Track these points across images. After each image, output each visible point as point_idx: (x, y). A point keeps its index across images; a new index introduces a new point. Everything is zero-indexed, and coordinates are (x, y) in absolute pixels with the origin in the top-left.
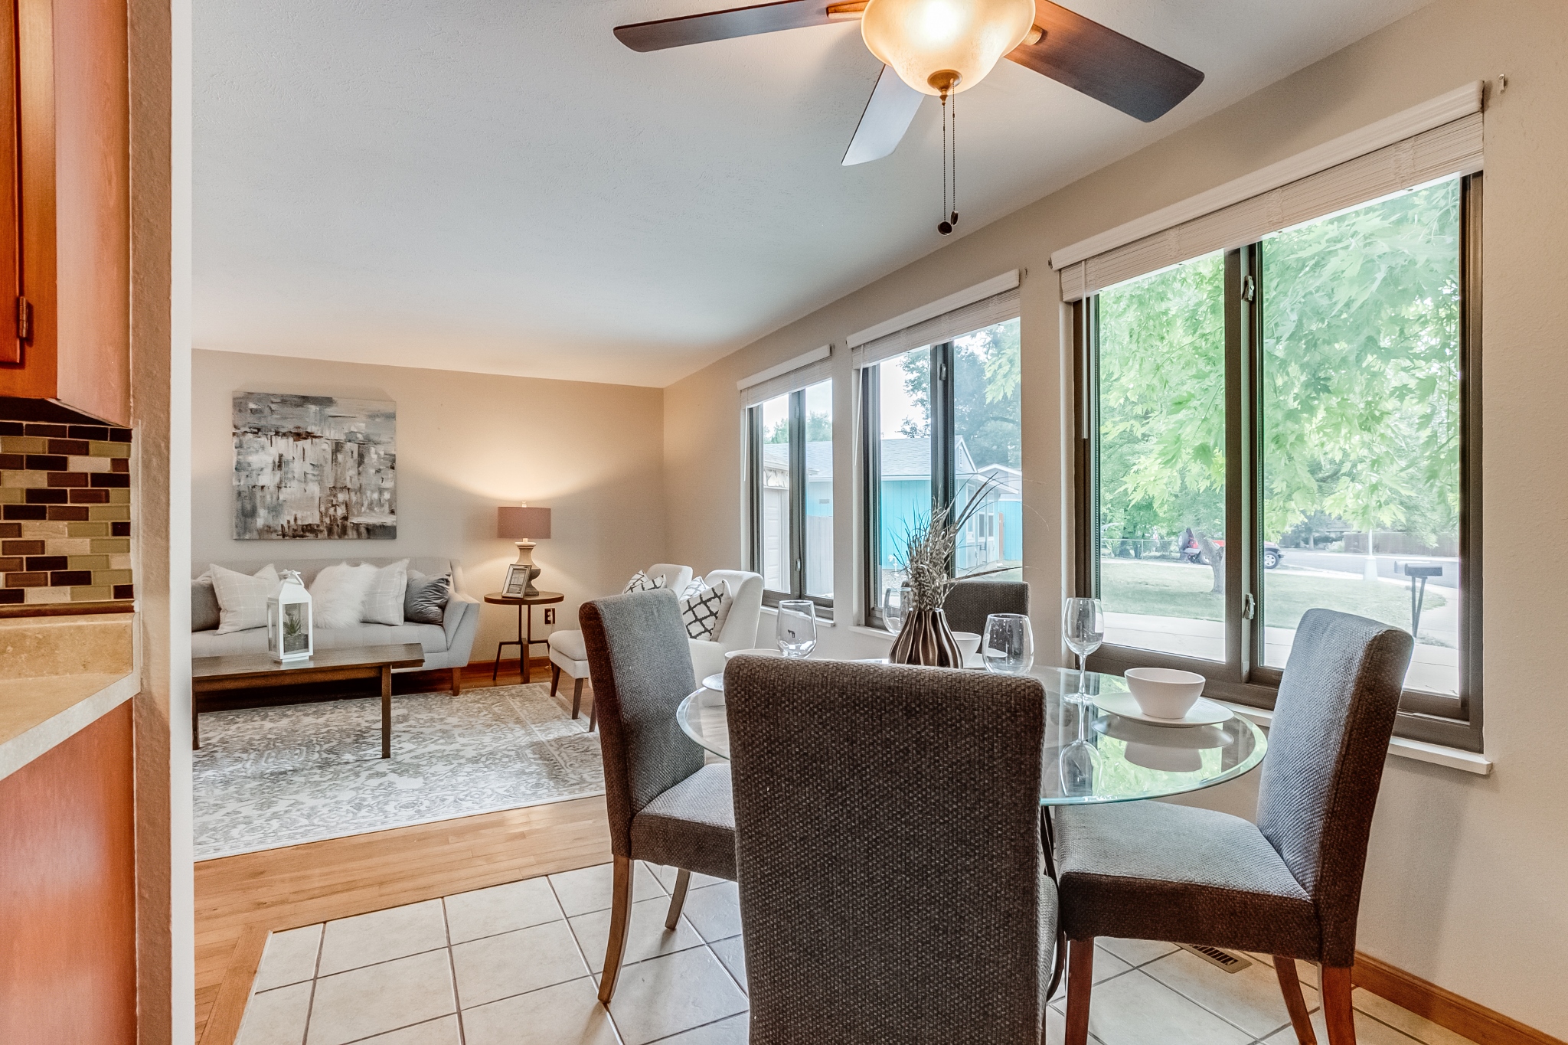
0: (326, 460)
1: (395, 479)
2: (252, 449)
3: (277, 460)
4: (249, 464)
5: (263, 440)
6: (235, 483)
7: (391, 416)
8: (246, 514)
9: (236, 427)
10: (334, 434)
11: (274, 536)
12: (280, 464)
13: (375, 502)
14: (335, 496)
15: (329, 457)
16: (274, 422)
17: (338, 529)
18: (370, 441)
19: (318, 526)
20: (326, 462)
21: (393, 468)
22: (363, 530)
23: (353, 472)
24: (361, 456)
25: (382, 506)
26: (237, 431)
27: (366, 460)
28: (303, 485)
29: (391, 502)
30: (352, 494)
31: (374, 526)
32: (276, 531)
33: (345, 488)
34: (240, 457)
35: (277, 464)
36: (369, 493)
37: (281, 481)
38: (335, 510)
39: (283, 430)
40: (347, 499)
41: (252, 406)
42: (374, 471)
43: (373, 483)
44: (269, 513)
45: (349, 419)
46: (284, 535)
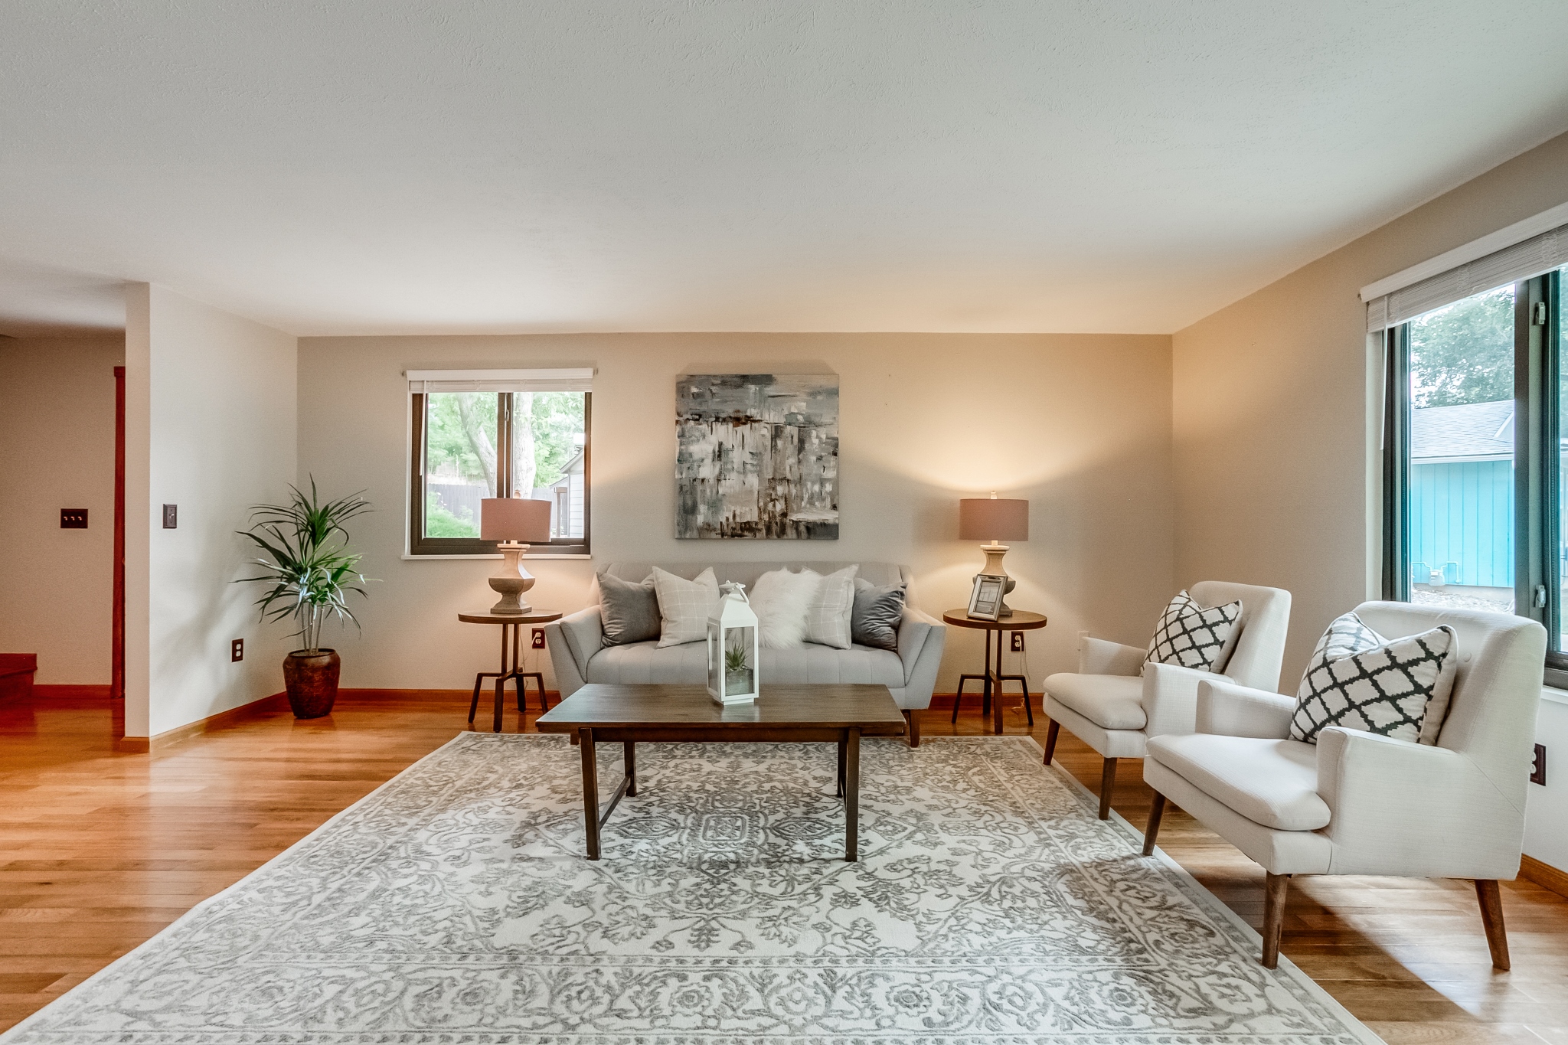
0: (765, 446)
1: (838, 468)
2: (693, 438)
3: (717, 450)
4: (691, 455)
5: (704, 427)
6: (677, 476)
7: (834, 393)
8: (688, 510)
9: (679, 414)
10: (773, 417)
11: (713, 535)
12: (720, 454)
13: (816, 496)
14: (774, 489)
15: (768, 443)
16: (714, 407)
17: (777, 528)
18: (810, 423)
19: (756, 524)
20: (766, 450)
21: (835, 454)
22: (802, 528)
23: (792, 460)
24: (802, 441)
25: (823, 500)
26: (681, 419)
27: (807, 446)
28: (742, 477)
29: (834, 495)
30: (792, 486)
31: (815, 524)
32: (715, 530)
33: (785, 480)
34: (683, 447)
35: (717, 453)
36: (809, 485)
37: (720, 473)
38: (774, 506)
39: (723, 415)
40: (786, 491)
41: (694, 390)
42: (814, 458)
43: (814, 472)
44: (708, 509)
45: (790, 398)
46: (723, 535)
